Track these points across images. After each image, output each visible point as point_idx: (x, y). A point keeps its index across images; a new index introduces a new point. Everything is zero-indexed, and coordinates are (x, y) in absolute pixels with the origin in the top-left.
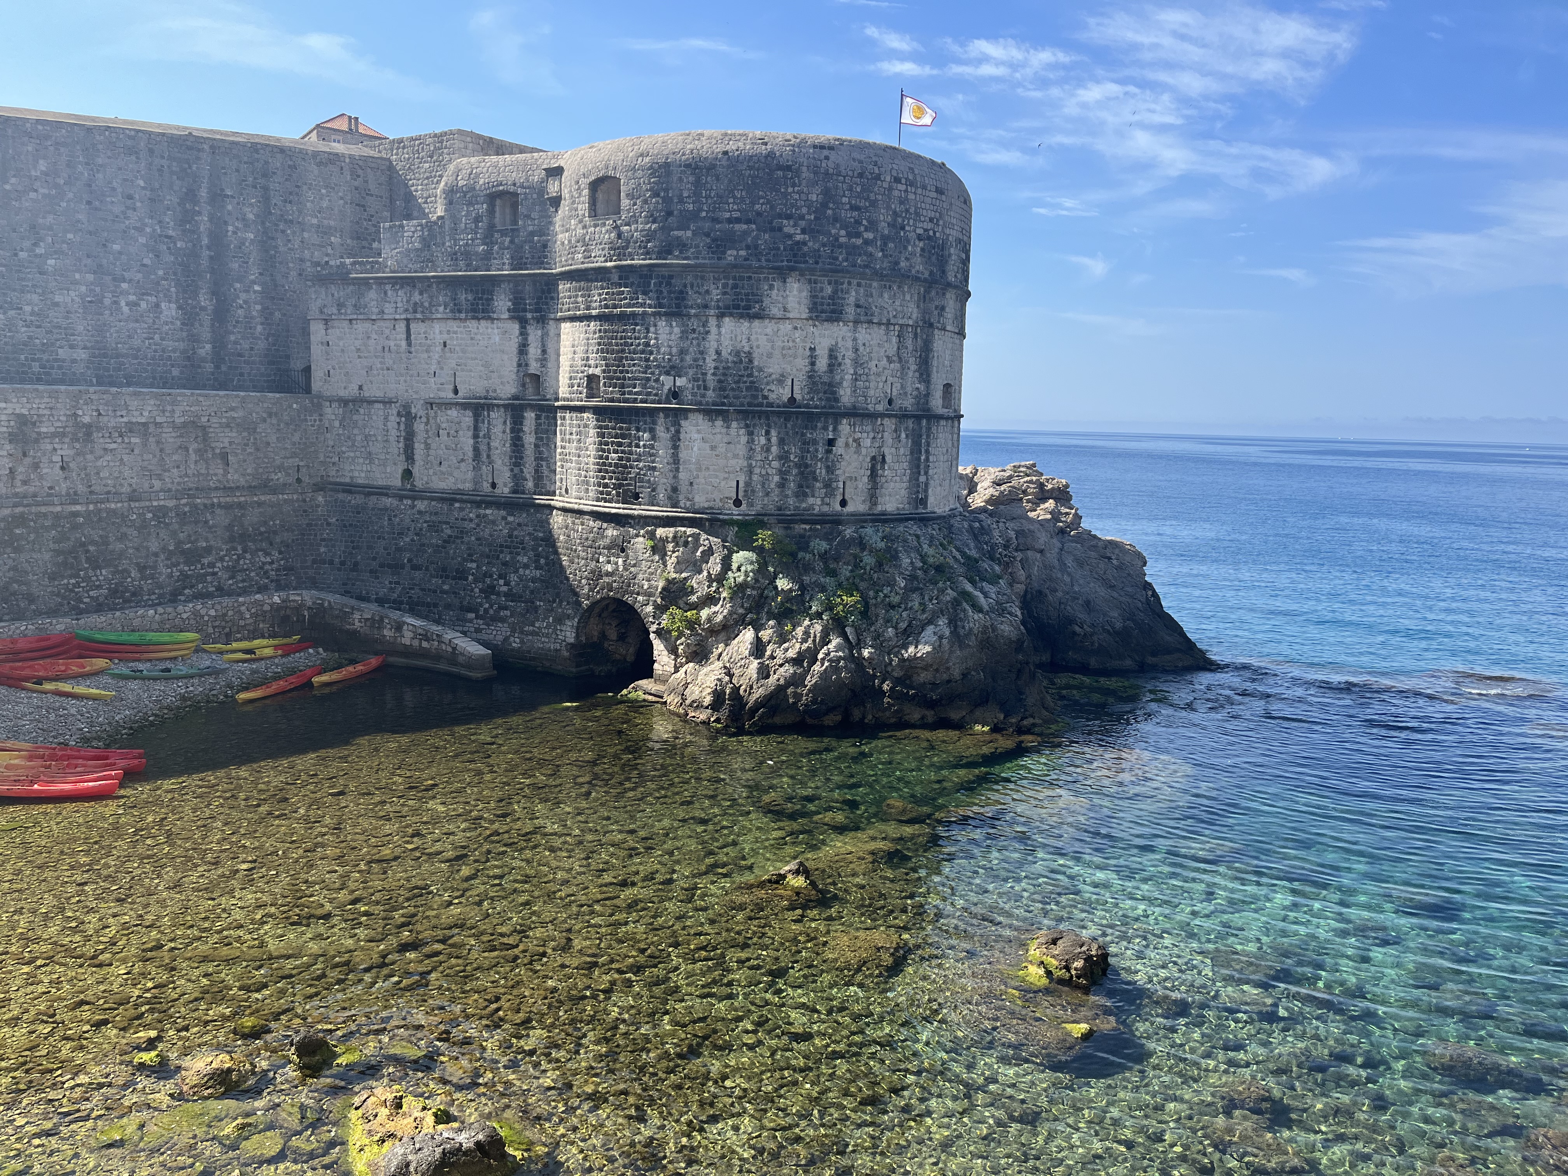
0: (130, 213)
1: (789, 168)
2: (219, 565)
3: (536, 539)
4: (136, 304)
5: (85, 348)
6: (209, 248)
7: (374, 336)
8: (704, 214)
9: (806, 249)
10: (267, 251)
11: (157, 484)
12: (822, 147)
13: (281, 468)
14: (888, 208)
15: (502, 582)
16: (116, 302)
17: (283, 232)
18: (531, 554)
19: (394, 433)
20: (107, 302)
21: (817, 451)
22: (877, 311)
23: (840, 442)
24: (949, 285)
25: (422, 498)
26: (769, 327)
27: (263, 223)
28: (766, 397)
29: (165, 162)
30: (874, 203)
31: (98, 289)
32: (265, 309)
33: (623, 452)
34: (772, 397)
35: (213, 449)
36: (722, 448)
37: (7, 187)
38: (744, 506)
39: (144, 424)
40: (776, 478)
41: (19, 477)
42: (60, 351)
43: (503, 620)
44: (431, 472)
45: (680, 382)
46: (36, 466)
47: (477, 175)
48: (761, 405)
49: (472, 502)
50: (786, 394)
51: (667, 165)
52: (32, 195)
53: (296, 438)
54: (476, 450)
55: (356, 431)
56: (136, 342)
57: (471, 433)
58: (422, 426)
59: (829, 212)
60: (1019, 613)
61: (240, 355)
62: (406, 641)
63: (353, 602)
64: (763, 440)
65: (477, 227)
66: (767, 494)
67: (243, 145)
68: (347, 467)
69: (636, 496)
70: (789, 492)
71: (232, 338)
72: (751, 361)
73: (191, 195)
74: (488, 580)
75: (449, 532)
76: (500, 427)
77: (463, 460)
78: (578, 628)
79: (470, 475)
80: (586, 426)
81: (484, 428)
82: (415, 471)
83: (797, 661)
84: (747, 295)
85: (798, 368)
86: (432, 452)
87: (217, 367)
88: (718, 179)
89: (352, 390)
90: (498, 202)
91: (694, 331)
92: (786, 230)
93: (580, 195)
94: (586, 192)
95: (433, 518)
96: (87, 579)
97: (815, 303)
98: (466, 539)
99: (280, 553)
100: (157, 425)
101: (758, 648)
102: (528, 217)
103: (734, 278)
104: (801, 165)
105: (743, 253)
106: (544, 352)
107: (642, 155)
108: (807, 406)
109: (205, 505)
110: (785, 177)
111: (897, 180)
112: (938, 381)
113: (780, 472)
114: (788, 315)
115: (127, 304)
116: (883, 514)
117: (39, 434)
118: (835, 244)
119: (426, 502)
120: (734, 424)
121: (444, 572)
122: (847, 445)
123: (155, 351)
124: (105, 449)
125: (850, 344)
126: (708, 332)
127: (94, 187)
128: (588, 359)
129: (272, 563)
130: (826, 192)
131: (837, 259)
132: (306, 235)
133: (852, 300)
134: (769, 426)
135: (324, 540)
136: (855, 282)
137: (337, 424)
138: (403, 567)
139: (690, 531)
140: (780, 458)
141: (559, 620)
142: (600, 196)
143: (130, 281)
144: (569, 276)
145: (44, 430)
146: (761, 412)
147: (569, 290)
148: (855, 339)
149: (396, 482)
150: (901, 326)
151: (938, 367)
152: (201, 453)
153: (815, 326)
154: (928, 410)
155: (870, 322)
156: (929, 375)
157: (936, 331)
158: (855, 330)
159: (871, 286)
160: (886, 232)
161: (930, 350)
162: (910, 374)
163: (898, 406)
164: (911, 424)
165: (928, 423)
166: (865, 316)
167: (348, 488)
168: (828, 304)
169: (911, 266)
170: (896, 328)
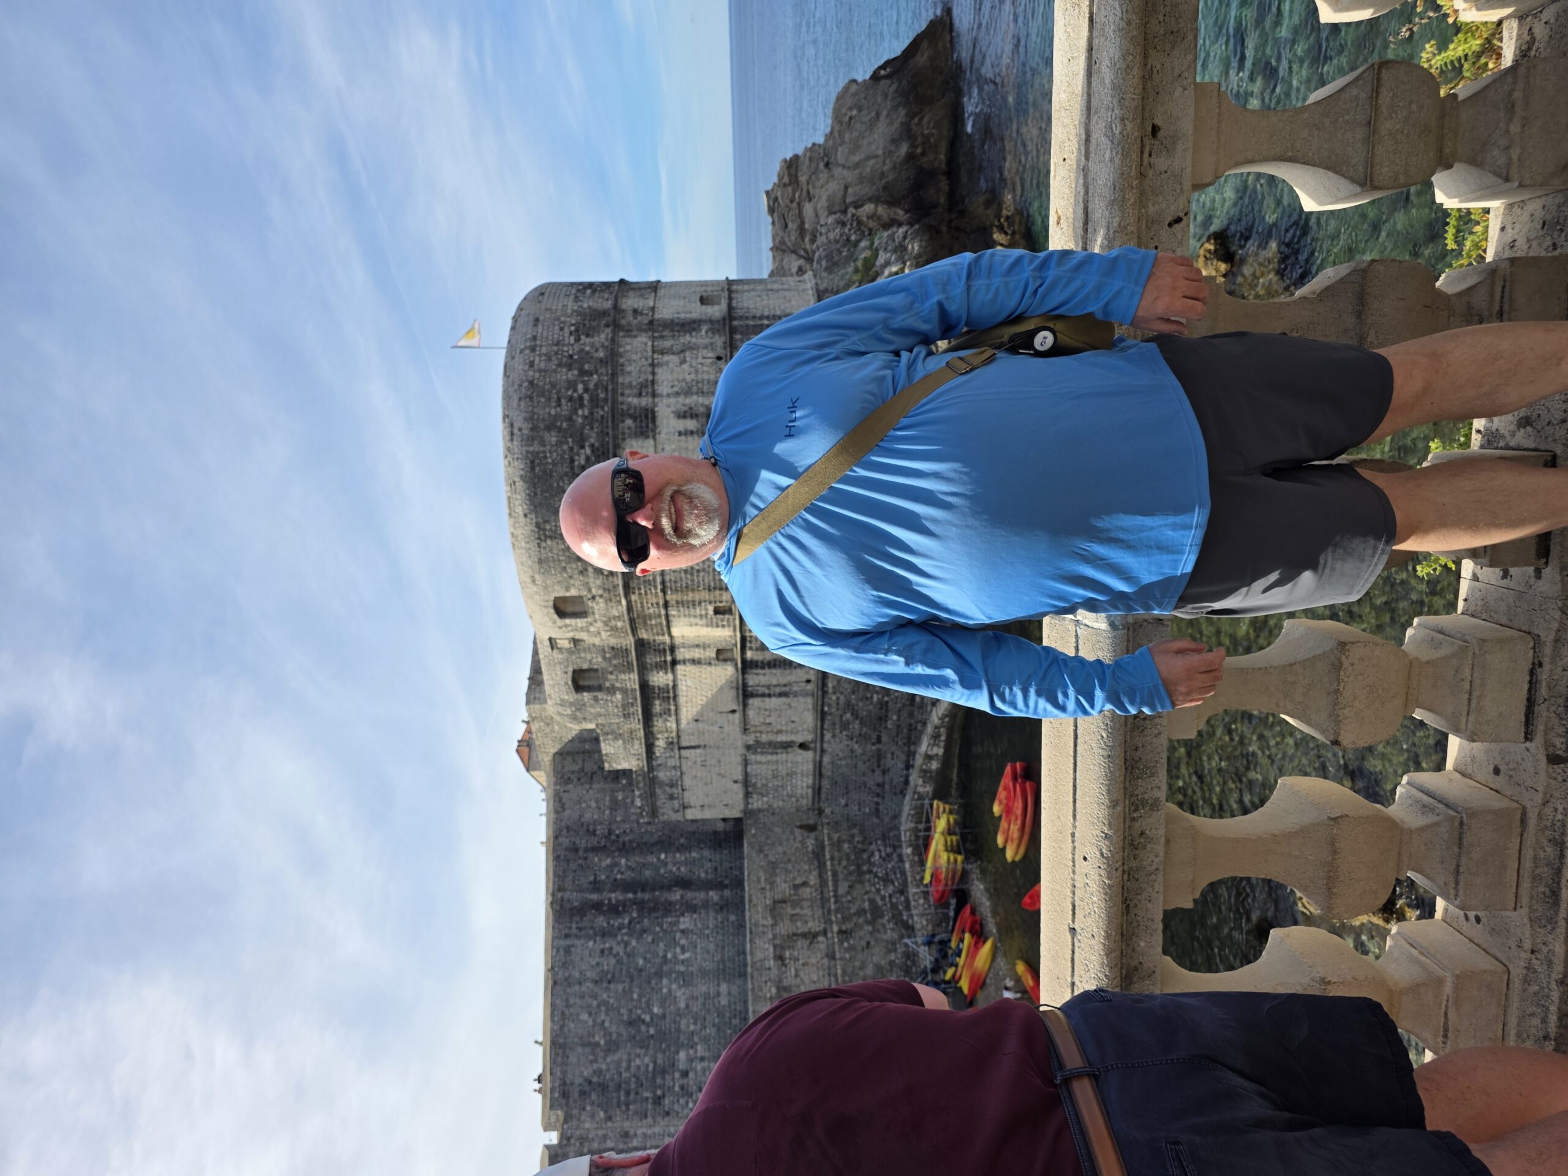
0: (614, 952)
1: (532, 462)
2: (882, 892)
4: (683, 947)
5: (719, 985)
6: (635, 893)
7: (694, 773)
9: (597, 444)
10: (634, 849)
12: (512, 434)
13: (803, 842)
14: (555, 371)
16: (683, 962)
19: (770, 757)
20: (682, 968)
22: (643, 376)
24: (615, 306)
25: (822, 735)
27: (613, 852)
29: (574, 926)
30: (553, 385)
31: (674, 975)
32: (678, 850)
35: (791, 895)
39: (775, 947)
42: (723, 1003)
44: (800, 728)
47: (562, 700)
49: (823, 698)
51: (540, 562)
53: (777, 830)
54: (780, 695)
55: (770, 785)
56: (712, 947)
57: (767, 700)
58: (764, 736)
59: (565, 425)
60: (905, 228)
61: (716, 869)
62: (939, 751)
63: (910, 792)
65: (601, 699)
67: (555, 867)
68: (799, 791)
73: (597, 906)
75: (848, 716)
76: (761, 678)
77: (790, 705)
79: (801, 699)
81: (761, 690)
82: (799, 738)
86: (784, 728)
87: (726, 886)
89: (739, 789)
90: (581, 683)
93: (570, 625)
94: (568, 621)
95: (837, 726)
97: (641, 433)
98: (854, 702)
99: (871, 844)
100: (775, 937)
102: (590, 661)
104: (528, 452)
106: (698, 646)
107: (534, 581)
109: (836, 902)
110: (539, 465)
111: (532, 364)
112: (697, 311)
115: (683, 953)
118: (590, 419)
119: (825, 732)
123: (718, 933)
124: (797, 976)
125: (672, 400)
127: (597, 978)
128: (701, 616)
129: (879, 851)
130: (548, 428)
131: (602, 417)
132: (619, 819)
133: (635, 400)
135: (859, 810)
136: (620, 399)
137: (765, 799)
138: (879, 750)
142: (569, 609)
143: (666, 951)
144: (634, 630)
147: (647, 630)
148: (668, 395)
149: (809, 755)
150: (654, 352)
151: (686, 312)
152: (795, 904)
153: (660, 433)
154: (724, 319)
155: (653, 382)
156: (694, 321)
157: (656, 316)
158: (661, 396)
159: (622, 384)
160: (576, 372)
161: (672, 321)
162: (694, 340)
163: (723, 351)
164: (738, 337)
165: (735, 319)
166: (649, 387)
167: (817, 791)
168: (641, 421)
169: (602, 347)
170: (655, 357)
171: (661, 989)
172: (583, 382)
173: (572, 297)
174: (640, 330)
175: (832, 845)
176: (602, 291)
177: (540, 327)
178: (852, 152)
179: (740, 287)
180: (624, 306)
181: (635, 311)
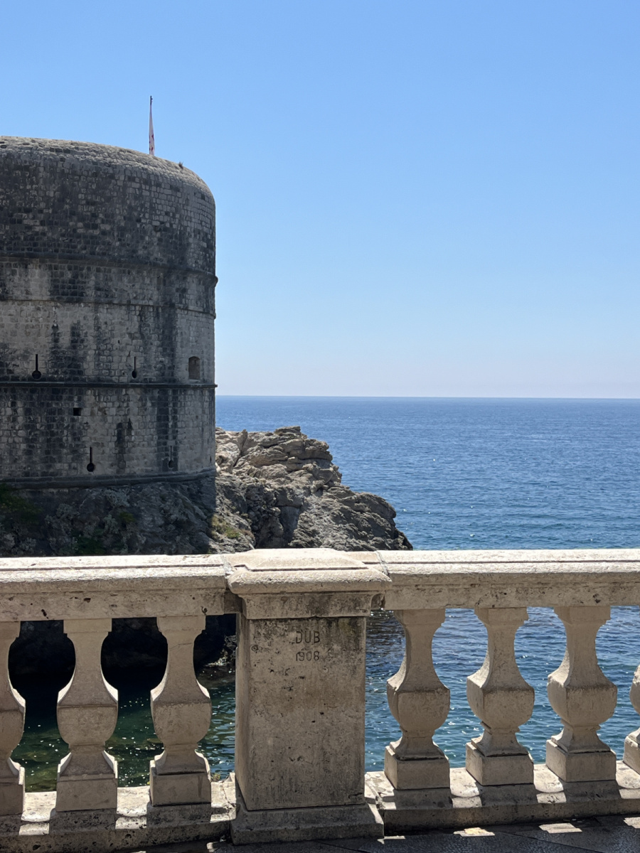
1: (27, 168)
9: (45, 239)
12: (58, 151)
21: (63, 419)
22: (117, 293)
23: (86, 411)
24: (190, 271)
26: (12, 308)
28: (10, 372)
30: (109, 199)
34: (17, 371)
40: (23, 446)
48: (7, 379)
50: (30, 368)
59: (67, 207)
64: (9, 411)
66: (15, 461)
70: (37, 459)
85: (42, 344)
92: (25, 222)
97: (56, 287)
104: (38, 165)
108: (51, 379)
110: (23, 175)
111: (131, 179)
112: (183, 355)
113: (26, 440)
114: (30, 297)
116: (131, 476)
118: (73, 234)
122: (92, 414)
125: (91, 322)
130: (63, 189)
131: (75, 247)
133: (92, 283)
134: (14, 398)
136: (94, 268)
140: (26, 427)
146: (6, 385)
148: (96, 319)
150: (142, 306)
151: (182, 342)
153: (56, 307)
154: (174, 381)
155: (110, 303)
156: (173, 350)
157: (178, 311)
158: (96, 311)
159: (110, 271)
160: (123, 224)
161: (173, 328)
162: (154, 349)
163: (142, 378)
164: (156, 394)
165: (174, 392)
166: (105, 298)
168: (70, 288)
169: (149, 253)
170: (137, 308)
172: (112, 229)
173: (200, 228)
174: (165, 294)
176: (205, 258)
177: (169, 192)
179: (207, 399)
180: (189, 279)
181: (184, 291)
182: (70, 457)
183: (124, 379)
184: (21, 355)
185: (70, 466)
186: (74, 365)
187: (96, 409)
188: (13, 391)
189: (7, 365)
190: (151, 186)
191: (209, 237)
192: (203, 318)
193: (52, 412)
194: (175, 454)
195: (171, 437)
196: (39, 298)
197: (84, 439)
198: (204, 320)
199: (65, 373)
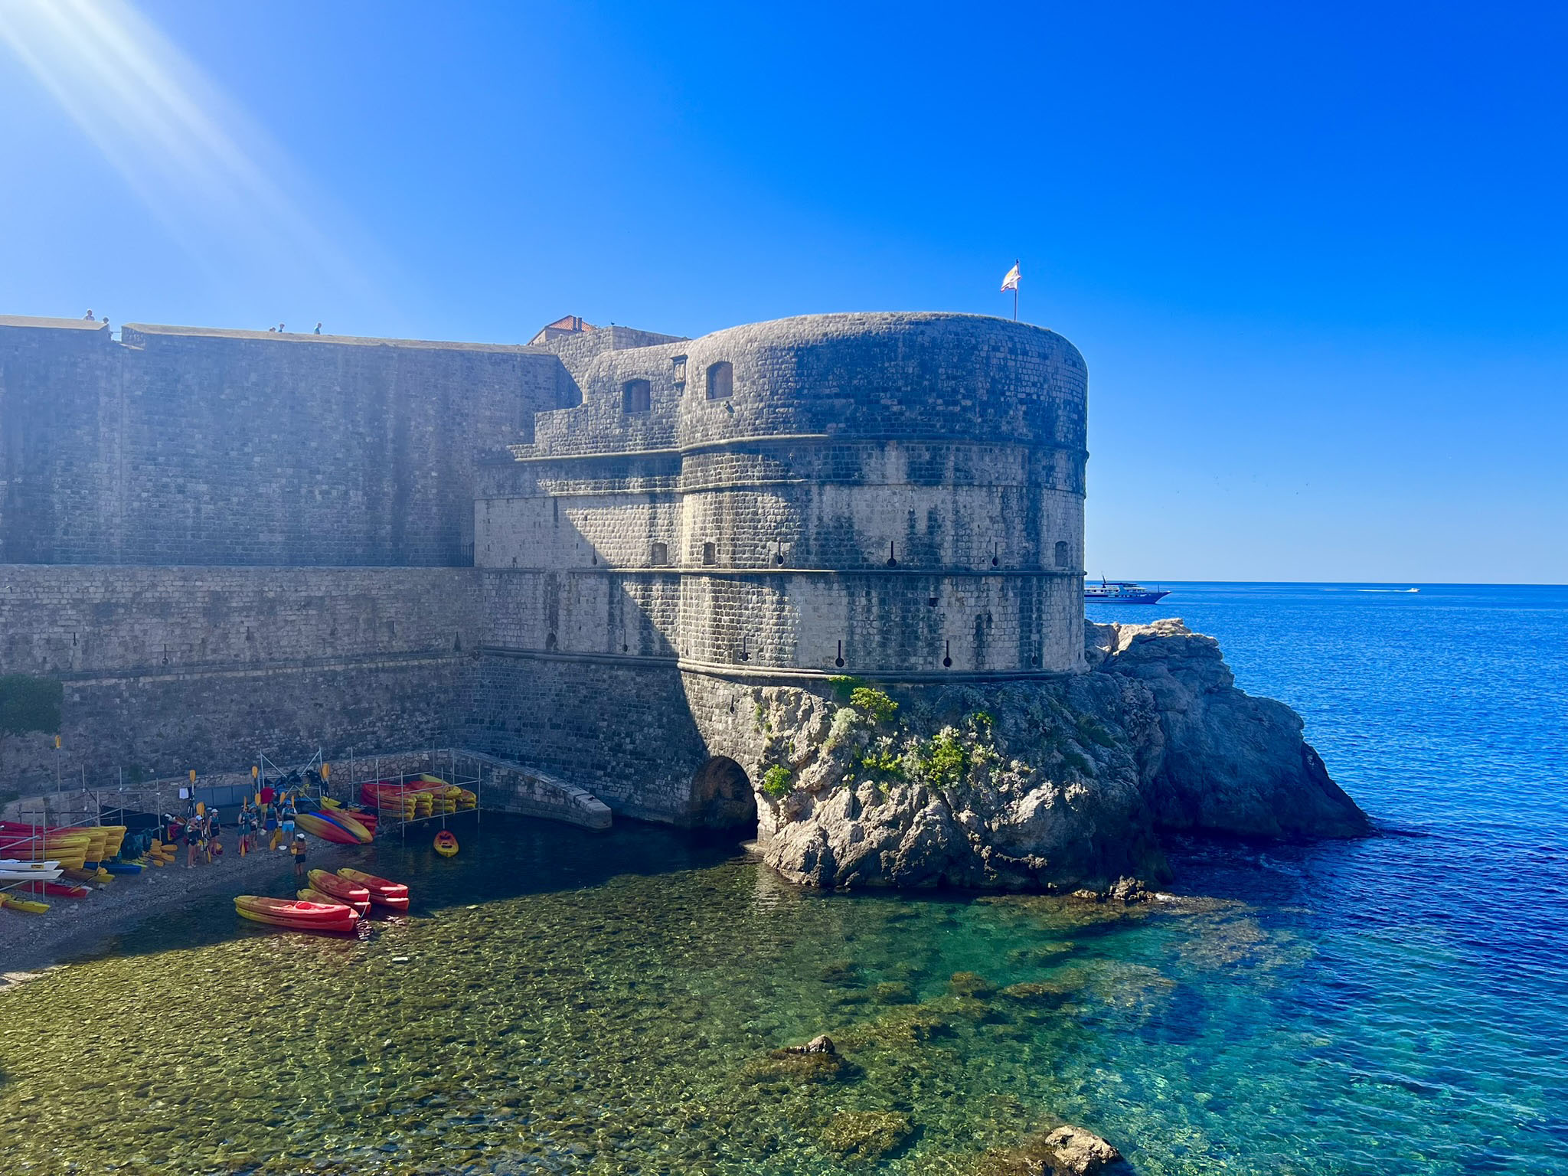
0: (327, 415)
1: (885, 345)
2: (378, 724)
3: (661, 698)
4: (328, 493)
5: (282, 532)
6: (393, 441)
7: (527, 513)
8: (806, 391)
9: (903, 418)
10: (444, 442)
11: (329, 651)
12: (918, 324)
13: (441, 635)
15: (628, 740)
16: (312, 492)
17: (459, 424)
18: (655, 713)
19: (541, 600)
20: (303, 491)
21: (918, 610)
22: (977, 474)
23: (943, 602)
24: (1058, 446)
25: (564, 662)
26: (868, 493)
27: (442, 417)
28: (865, 560)
29: (359, 370)
30: (971, 372)
31: (296, 481)
32: (440, 492)
33: (734, 615)
34: (872, 559)
35: (381, 618)
36: (824, 609)
37: (223, 397)
38: (845, 666)
39: (322, 598)
40: (877, 638)
41: (210, 647)
42: (261, 535)
43: (627, 777)
44: (572, 636)
45: (785, 547)
46: (225, 637)
47: (616, 367)
48: (862, 567)
49: (604, 664)
50: (885, 555)
51: (772, 349)
52: (244, 403)
53: (457, 607)
54: (611, 615)
55: (509, 600)
56: (327, 525)
57: (606, 600)
58: (565, 595)
59: (926, 383)
60: (1136, 779)
61: (416, 534)
62: (538, 798)
63: (493, 760)
64: (864, 601)
65: (614, 412)
66: (869, 653)
67: (427, 352)
68: (501, 633)
69: (745, 657)
70: (890, 652)
71: (410, 519)
72: (851, 526)
73: (380, 397)
74: (616, 739)
75: (584, 692)
76: (632, 594)
77: (599, 625)
78: (692, 787)
79: (605, 639)
80: (704, 591)
81: (618, 594)
82: (560, 635)
83: (892, 824)
84: (847, 464)
85: (898, 531)
86: (573, 618)
87: (396, 545)
88: (818, 359)
89: (507, 563)
90: (634, 389)
91: (797, 499)
92: (883, 402)
93: (699, 380)
94: (704, 377)
95: (572, 679)
96: (261, 738)
97: (913, 470)
98: (599, 699)
99: (436, 713)
100: (333, 598)
101: (854, 809)
102: (659, 401)
103: (834, 449)
104: (897, 340)
105: (842, 425)
106: (671, 523)
107: (751, 341)
108: (907, 567)
109: (370, 670)
110: (882, 352)
111: (996, 349)
112: (1050, 539)
113: (881, 632)
114: (886, 481)
115: (321, 493)
116: (991, 672)
117: (229, 608)
118: (932, 412)
119: (567, 665)
120: (836, 586)
121: (578, 731)
122: (950, 604)
123: (342, 533)
124: (286, 621)
125: (950, 506)
126: (810, 501)
128: (705, 528)
129: (428, 722)
130: (923, 365)
131: (934, 426)
132: (479, 425)
133: (951, 464)
134: (869, 587)
135: (475, 701)
136: (953, 447)
137: (494, 593)
138: (543, 726)
139: (792, 690)
140: (881, 618)
141: (677, 779)
142: (718, 379)
143: (324, 473)
144: (692, 452)
145: (234, 605)
146: (861, 573)
147: (691, 466)
148: (955, 502)
149: (542, 646)
150: (1005, 487)
151: (1048, 526)
152: (369, 622)
153: (914, 490)
154: (1039, 568)
155: (970, 484)
156: (1038, 534)
157: (1045, 492)
158: (955, 493)
159: (970, 450)
160: (985, 398)
161: (1038, 510)
162: (1017, 534)
163: (1003, 566)
164: (1019, 584)
165: (1039, 581)
166: (965, 479)
167: (500, 653)
168: (927, 469)
169: (1013, 429)
170: (1000, 489)
171: (280, 466)
172: (974, 405)
173: (1070, 398)
174: (1030, 473)
175: (437, 668)
176: (1075, 431)
177: (1037, 360)
178: (1222, 721)
179: (1075, 588)
180: (1057, 456)
181: (1052, 468)
182: (926, 650)
183: (985, 567)
184: (876, 542)
185: (925, 660)
186: (931, 550)
187: (953, 600)
188: (868, 580)
189: (862, 553)
190: (1016, 355)
191: (1080, 407)
192: (1072, 498)
193: (907, 602)
194: (1040, 649)
195: (1034, 631)
196: (896, 482)
197: (940, 632)
198: (1073, 500)
199: (921, 560)
